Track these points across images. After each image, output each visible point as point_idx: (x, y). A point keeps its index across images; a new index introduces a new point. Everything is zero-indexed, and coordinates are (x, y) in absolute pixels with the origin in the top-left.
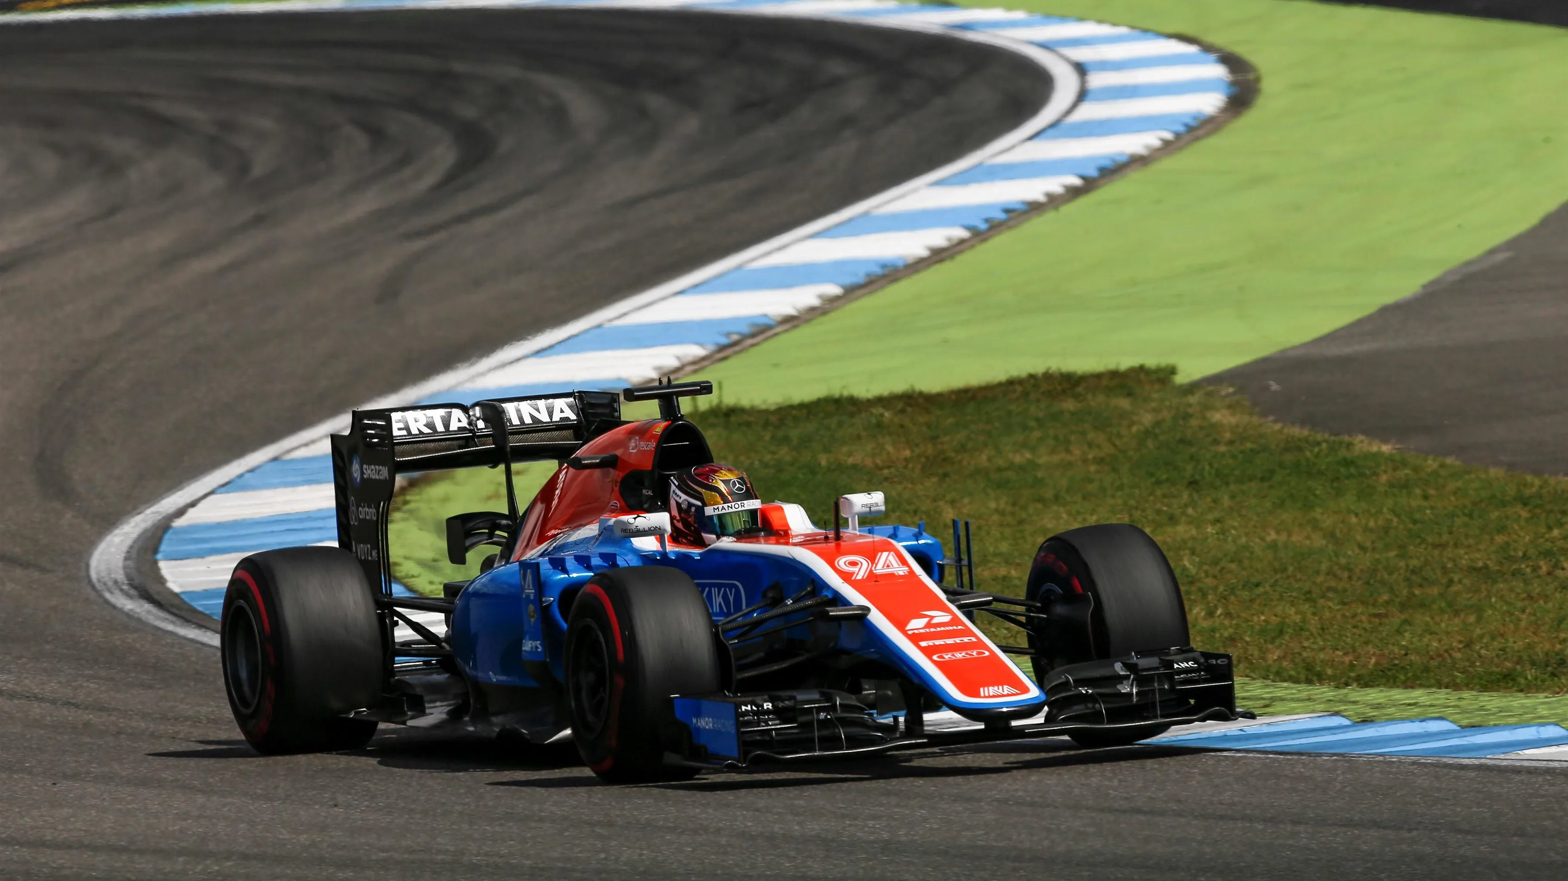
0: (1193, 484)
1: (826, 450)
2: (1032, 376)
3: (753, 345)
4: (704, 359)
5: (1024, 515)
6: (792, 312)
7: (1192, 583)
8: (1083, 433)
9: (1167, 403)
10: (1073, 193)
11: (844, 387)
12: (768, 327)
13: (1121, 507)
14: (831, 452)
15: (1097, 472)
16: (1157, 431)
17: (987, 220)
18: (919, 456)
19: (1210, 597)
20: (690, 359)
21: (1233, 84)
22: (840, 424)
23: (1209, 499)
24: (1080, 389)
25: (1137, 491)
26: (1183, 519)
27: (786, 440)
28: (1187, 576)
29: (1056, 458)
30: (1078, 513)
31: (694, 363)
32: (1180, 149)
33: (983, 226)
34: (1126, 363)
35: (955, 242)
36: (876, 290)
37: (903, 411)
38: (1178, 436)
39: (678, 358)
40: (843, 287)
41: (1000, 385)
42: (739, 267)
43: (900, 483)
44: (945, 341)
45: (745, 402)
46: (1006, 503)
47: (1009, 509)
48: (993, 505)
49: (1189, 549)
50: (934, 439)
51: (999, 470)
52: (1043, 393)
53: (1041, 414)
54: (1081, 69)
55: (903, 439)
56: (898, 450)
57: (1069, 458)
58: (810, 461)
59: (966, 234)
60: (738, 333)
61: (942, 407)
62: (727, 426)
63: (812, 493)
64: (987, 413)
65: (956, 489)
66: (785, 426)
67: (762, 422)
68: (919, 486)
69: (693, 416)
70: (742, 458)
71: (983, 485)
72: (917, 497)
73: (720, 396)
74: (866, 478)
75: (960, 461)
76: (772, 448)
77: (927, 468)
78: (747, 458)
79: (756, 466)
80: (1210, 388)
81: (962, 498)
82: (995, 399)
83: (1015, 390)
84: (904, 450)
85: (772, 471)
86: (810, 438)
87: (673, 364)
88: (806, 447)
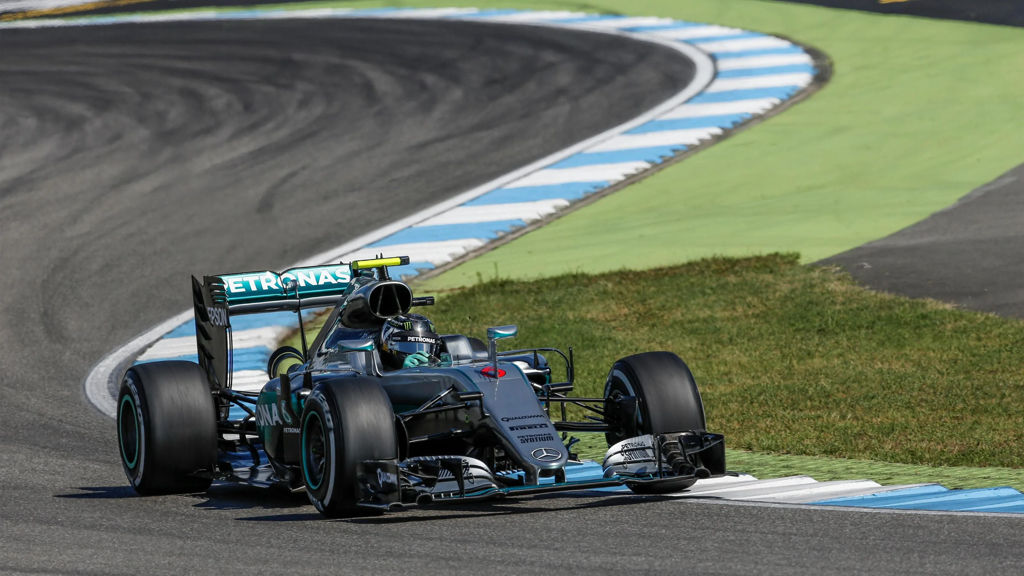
0: (821, 331)
1: (572, 309)
2: (703, 260)
3: (513, 239)
4: (481, 248)
5: (710, 352)
6: (538, 217)
7: (828, 396)
8: (744, 298)
9: (797, 277)
10: (717, 139)
11: (579, 267)
12: (523, 228)
13: (774, 347)
14: (574, 310)
15: (756, 323)
16: (793, 296)
17: (661, 157)
18: (634, 313)
19: (842, 406)
20: (472, 248)
21: (816, 67)
22: (579, 291)
23: (833, 341)
24: (737, 268)
25: (784, 336)
26: (817, 354)
27: (545, 302)
28: (825, 392)
29: (727, 314)
30: (746, 350)
31: (475, 251)
32: (785, 110)
33: (659, 161)
34: (766, 251)
35: (641, 170)
36: (591, 203)
37: (620, 283)
38: (808, 299)
39: (464, 248)
40: (569, 201)
41: (683, 266)
42: (499, 188)
43: (624, 330)
44: (641, 236)
45: (514, 277)
46: (697, 344)
47: (699, 347)
48: (689, 345)
49: (824, 374)
50: (643, 301)
51: (690, 322)
52: (713, 272)
53: (714, 285)
54: (713, 58)
55: (622, 302)
56: (620, 308)
57: (735, 314)
58: (562, 316)
59: (647, 166)
60: (503, 231)
61: (646, 280)
62: (503, 293)
63: (566, 337)
64: (677, 284)
65: (661, 335)
66: (542, 292)
67: (526, 290)
68: (636, 333)
69: (479, 286)
70: (516, 314)
71: (680, 332)
72: (636, 340)
73: (497, 273)
74: (601, 327)
75: (662, 316)
76: (535, 307)
77: (640, 321)
78: (519, 314)
79: (526, 319)
80: (825, 268)
81: (667, 341)
82: (682, 275)
83: (695, 269)
84: (624, 308)
85: (537, 322)
86: (560, 301)
87: (462, 251)
88: (558, 307)
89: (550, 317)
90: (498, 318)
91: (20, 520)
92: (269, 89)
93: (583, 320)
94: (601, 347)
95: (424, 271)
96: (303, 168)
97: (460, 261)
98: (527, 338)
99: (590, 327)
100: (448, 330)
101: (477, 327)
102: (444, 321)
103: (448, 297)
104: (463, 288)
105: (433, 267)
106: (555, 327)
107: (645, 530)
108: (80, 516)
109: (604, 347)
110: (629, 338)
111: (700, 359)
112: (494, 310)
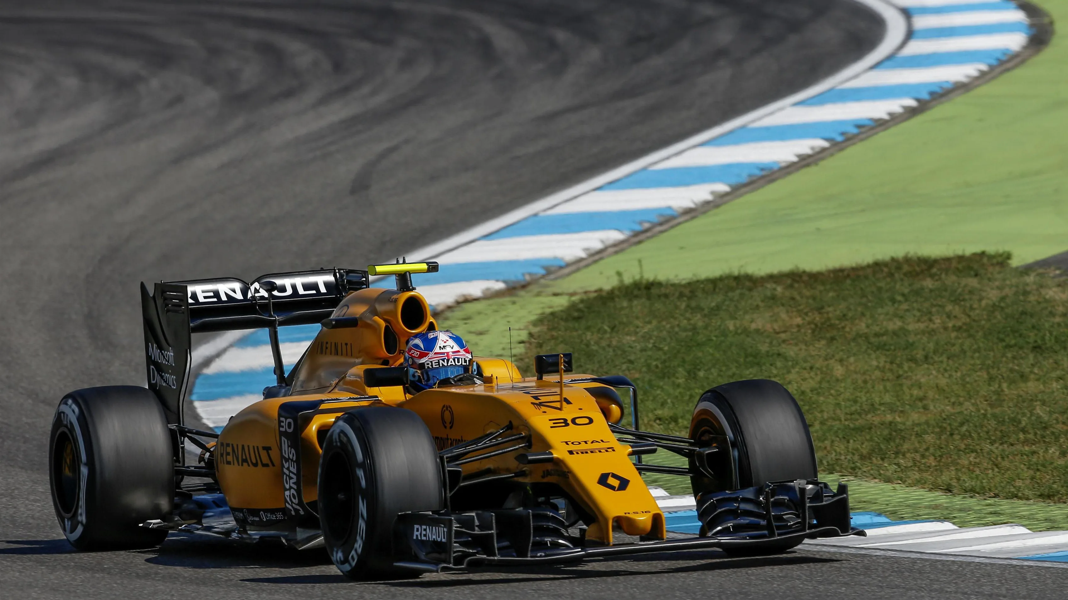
0: (1037, 348)
1: (733, 317)
2: (893, 259)
3: (662, 232)
4: (623, 242)
5: (901, 372)
6: (692, 205)
7: (1045, 428)
8: (943, 307)
9: (1008, 282)
10: (911, 112)
11: (742, 266)
12: (673, 218)
13: (980, 366)
14: (736, 319)
15: (957, 338)
16: (1002, 304)
17: (843, 134)
18: (809, 323)
19: (1062, 440)
20: (610, 242)
21: (1032, 26)
22: (742, 296)
23: (1051, 361)
24: (934, 270)
25: (992, 354)
26: (1032, 376)
27: (699, 309)
28: (1041, 422)
29: (922, 326)
30: (946, 370)
31: (615, 245)
32: (994, 78)
33: (840, 139)
34: (970, 249)
35: (817, 150)
36: (758, 188)
37: (791, 286)
38: (1021, 309)
39: (602, 241)
40: (730, 186)
41: (869, 266)
42: (644, 169)
43: (796, 345)
44: (818, 229)
45: (662, 277)
46: (885, 362)
47: (888, 366)
48: (875, 363)
49: (1040, 400)
50: (820, 309)
51: (877, 335)
52: (905, 274)
53: (906, 291)
54: (907, 13)
55: (794, 309)
56: (791, 318)
57: (932, 326)
58: (720, 326)
59: (825, 144)
60: (649, 222)
61: (823, 283)
62: (649, 298)
63: (725, 352)
64: (862, 289)
65: (842, 350)
66: (696, 296)
67: (677, 294)
68: (811, 348)
69: (620, 289)
70: (664, 323)
71: (864, 347)
72: (812, 356)
73: (641, 273)
74: (768, 340)
75: (843, 328)
76: (688, 315)
77: (816, 333)
78: (668, 323)
79: (677, 329)
80: (1041, 271)
81: (848, 357)
82: (866, 277)
83: (882, 271)
84: (796, 317)
85: (690, 334)
86: (718, 308)
87: (598, 246)
88: (716, 315)
89: (706, 327)
90: (642, 327)
91: (58, 567)
92: (365, 45)
93: (746, 332)
94: (768, 365)
95: (553, 269)
96: (407, 141)
97: (597, 257)
98: (679, 352)
99: (754, 340)
100: (582, 341)
101: (617, 338)
102: (577, 330)
103: (582, 301)
104: (600, 290)
105: (563, 264)
106: (711, 340)
107: (821, 588)
108: (132, 562)
109: (771, 365)
110: (803, 354)
111: (888, 380)
112: (637, 318)
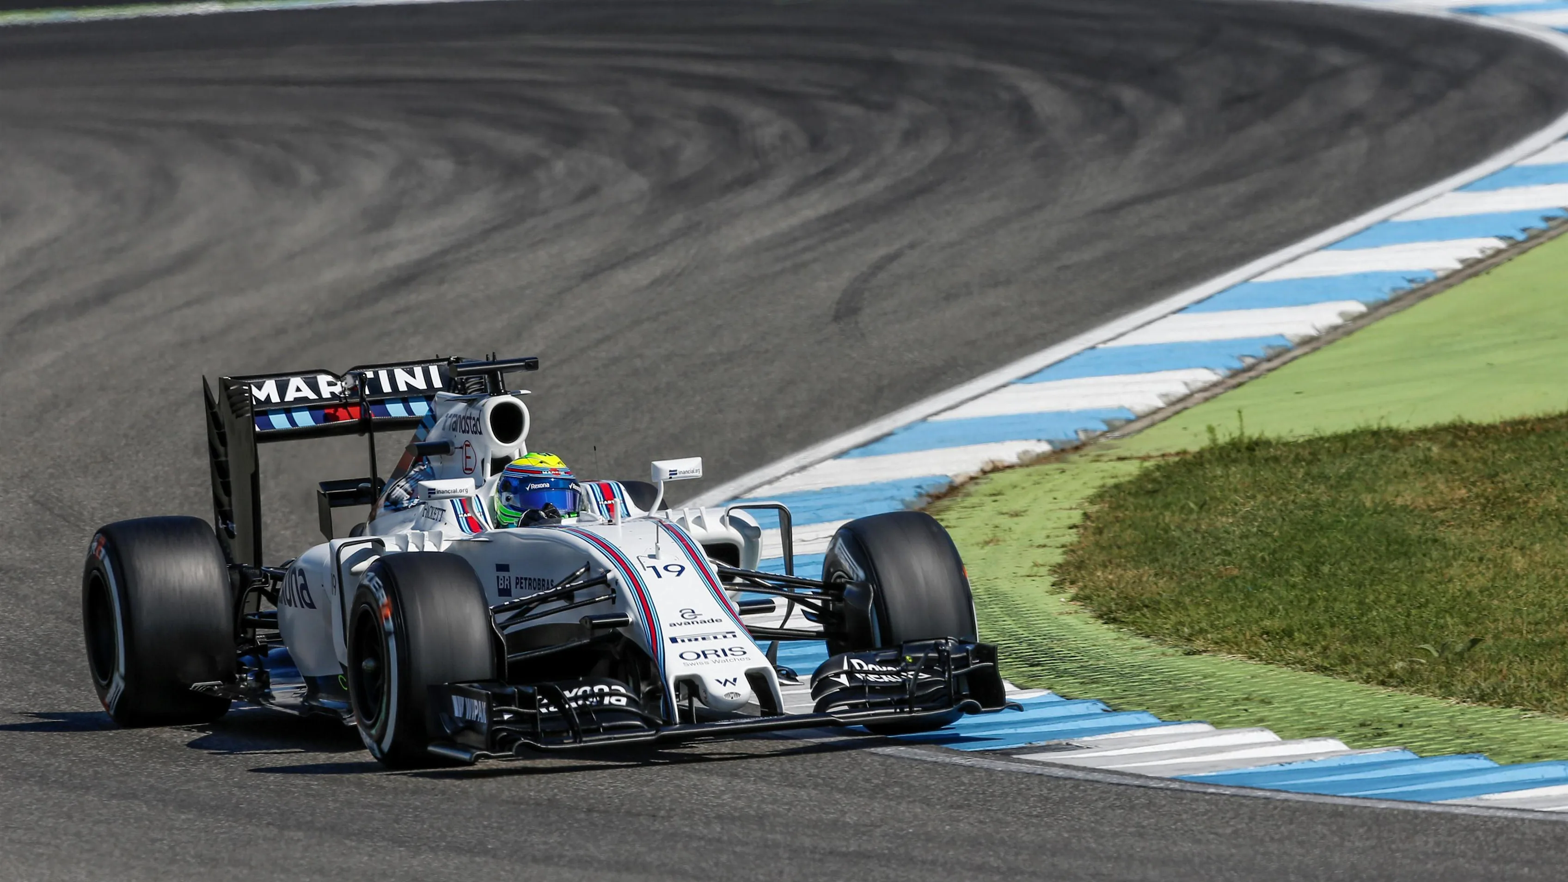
1: (1371, 490)
3: (1270, 370)
4: (1215, 385)
6: (1313, 333)
11: (1382, 417)
12: (1288, 350)
14: (1375, 491)
17: (1525, 230)
18: (1477, 496)
20: (1200, 385)
22: (1383, 458)
27: (1323, 477)
31: (1204, 389)
33: (1521, 237)
35: (1489, 252)
36: (1404, 308)
37: (1453, 445)
39: (1186, 384)
40: (1366, 305)
41: (1560, 417)
42: (1246, 282)
43: (1460, 527)
44: (1490, 365)
45: (1270, 434)
50: (1492, 477)
55: (1457, 477)
56: (1452, 489)
58: (1352, 502)
59: (1501, 245)
60: (1251, 356)
61: (1497, 441)
62: (1252, 464)
63: (1359, 538)
64: (1551, 448)
65: (1524, 534)
66: (1319, 460)
67: (1292, 456)
68: (1480, 530)
69: (1211, 450)
70: (1274, 498)
71: (1555, 530)
72: (1480, 543)
73: (1241, 428)
74: (1420, 521)
75: (1526, 502)
76: (1306, 486)
77: (1488, 510)
78: (1280, 498)
79: (1291, 507)
81: (1532, 544)
82: (1558, 432)
84: (1459, 489)
85: (1311, 513)
86: (1350, 475)
87: (1182, 390)
88: (1346, 486)
89: (1333, 504)
90: (1244, 505)
91: (423, 848)
92: (852, 111)
93: (1389, 509)
94: (1420, 555)
95: (1117, 423)
96: (912, 246)
97: (1179, 407)
98: (1293, 538)
99: (1401, 521)
100: (1158, 524)
101: (1207, 520)
102: (1151, 510)
103: (1158, 468)
104: (1185, 452)
105: (1132, 417)
106: (1340, 521)
107: (1495, 868)
108: (526, 841)
109: (1424, 555)
110: (1469, 539)
112: (1236, 491)
